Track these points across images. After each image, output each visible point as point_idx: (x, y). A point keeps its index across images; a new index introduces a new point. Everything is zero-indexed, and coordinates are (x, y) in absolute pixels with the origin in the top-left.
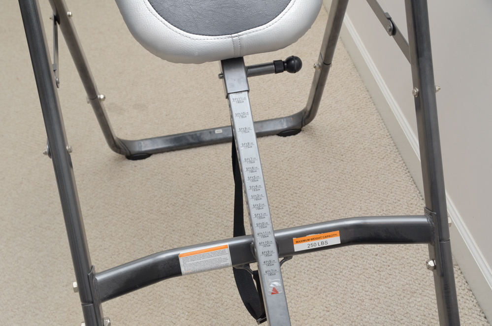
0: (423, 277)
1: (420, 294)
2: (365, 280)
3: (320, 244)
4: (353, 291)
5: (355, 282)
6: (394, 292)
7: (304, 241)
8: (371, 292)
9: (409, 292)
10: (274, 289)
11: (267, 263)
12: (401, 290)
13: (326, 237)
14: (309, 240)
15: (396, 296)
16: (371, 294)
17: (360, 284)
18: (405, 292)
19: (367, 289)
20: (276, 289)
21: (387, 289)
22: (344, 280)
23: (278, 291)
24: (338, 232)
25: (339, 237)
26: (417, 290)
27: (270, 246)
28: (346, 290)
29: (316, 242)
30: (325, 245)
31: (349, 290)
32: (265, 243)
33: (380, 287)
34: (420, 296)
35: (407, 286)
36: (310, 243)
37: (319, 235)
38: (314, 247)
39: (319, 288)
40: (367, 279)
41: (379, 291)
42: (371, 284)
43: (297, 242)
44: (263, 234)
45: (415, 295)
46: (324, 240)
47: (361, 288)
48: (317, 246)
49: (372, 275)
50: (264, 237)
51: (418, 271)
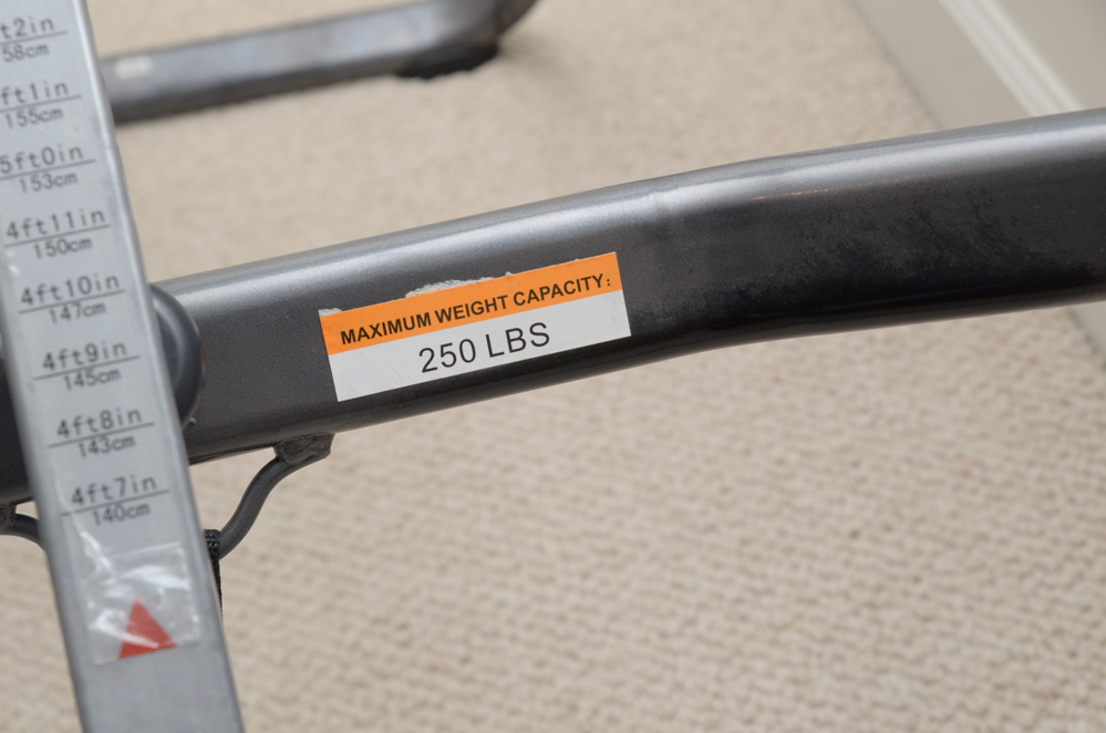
0: (1088, 617)
1: (1084, 702)
2: (807, 651)
3: (500, 344)
4: (749, 710)
5: (760, 665)
6: (954, 698)
7: (395, 327)
8: (840, 708)
9: (1024, 697)
10: (141, 618)
11: (85, 431)
12: (987, 688)
13: (532, 296)
14: (423, 321)
15: (962, 717)
16: (841, 718)
17: (783, 672)
18: (1009, 695)
19: (819, 695)
20: (160, 612)
21: (918, 687)
22: (704, 659)
23: (169, 626)
24: (607, 263)
25: (619, 296)
26: (1065, 682)
27: (99, 308)
28: (718, 704)
29: (475, 329)
30: (531, 353)
31: (731, 704)
32: (64, 293)
33: (883, 679)
34: (1081, 711)
35: (1016, 666)
36: (434, 337)
37: (486, 287)
38: (461, 368)
39: (586, 705)
40: (816, 647)
41: (881, 696)
42: (838, 668)
43: (348, 338)
44: (49, 227)
45: (1058, 706)
46: (523, 319)
47: (790, 690)
48: (483, 362)
49: (837, 627)
50: (59, 246)
51: (1058, 593)
